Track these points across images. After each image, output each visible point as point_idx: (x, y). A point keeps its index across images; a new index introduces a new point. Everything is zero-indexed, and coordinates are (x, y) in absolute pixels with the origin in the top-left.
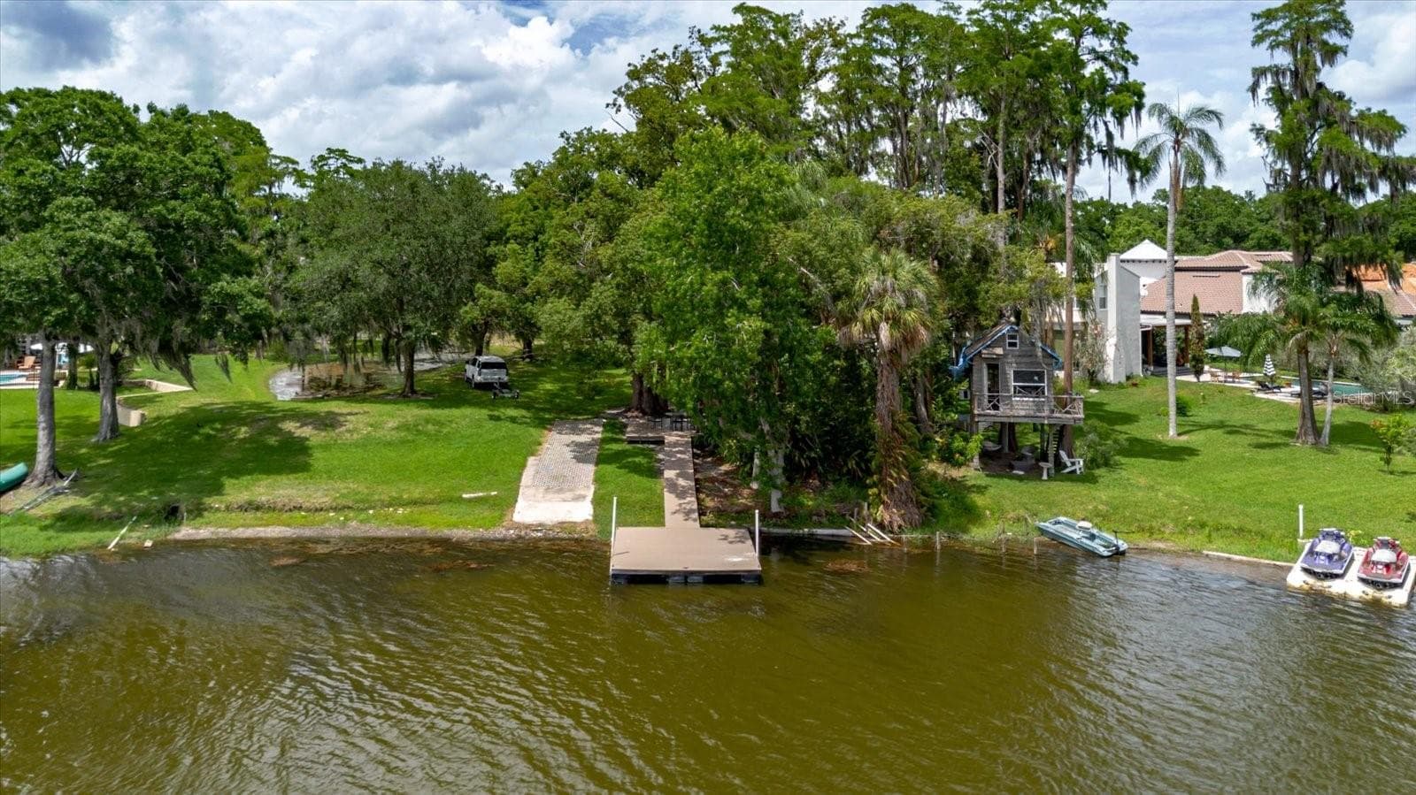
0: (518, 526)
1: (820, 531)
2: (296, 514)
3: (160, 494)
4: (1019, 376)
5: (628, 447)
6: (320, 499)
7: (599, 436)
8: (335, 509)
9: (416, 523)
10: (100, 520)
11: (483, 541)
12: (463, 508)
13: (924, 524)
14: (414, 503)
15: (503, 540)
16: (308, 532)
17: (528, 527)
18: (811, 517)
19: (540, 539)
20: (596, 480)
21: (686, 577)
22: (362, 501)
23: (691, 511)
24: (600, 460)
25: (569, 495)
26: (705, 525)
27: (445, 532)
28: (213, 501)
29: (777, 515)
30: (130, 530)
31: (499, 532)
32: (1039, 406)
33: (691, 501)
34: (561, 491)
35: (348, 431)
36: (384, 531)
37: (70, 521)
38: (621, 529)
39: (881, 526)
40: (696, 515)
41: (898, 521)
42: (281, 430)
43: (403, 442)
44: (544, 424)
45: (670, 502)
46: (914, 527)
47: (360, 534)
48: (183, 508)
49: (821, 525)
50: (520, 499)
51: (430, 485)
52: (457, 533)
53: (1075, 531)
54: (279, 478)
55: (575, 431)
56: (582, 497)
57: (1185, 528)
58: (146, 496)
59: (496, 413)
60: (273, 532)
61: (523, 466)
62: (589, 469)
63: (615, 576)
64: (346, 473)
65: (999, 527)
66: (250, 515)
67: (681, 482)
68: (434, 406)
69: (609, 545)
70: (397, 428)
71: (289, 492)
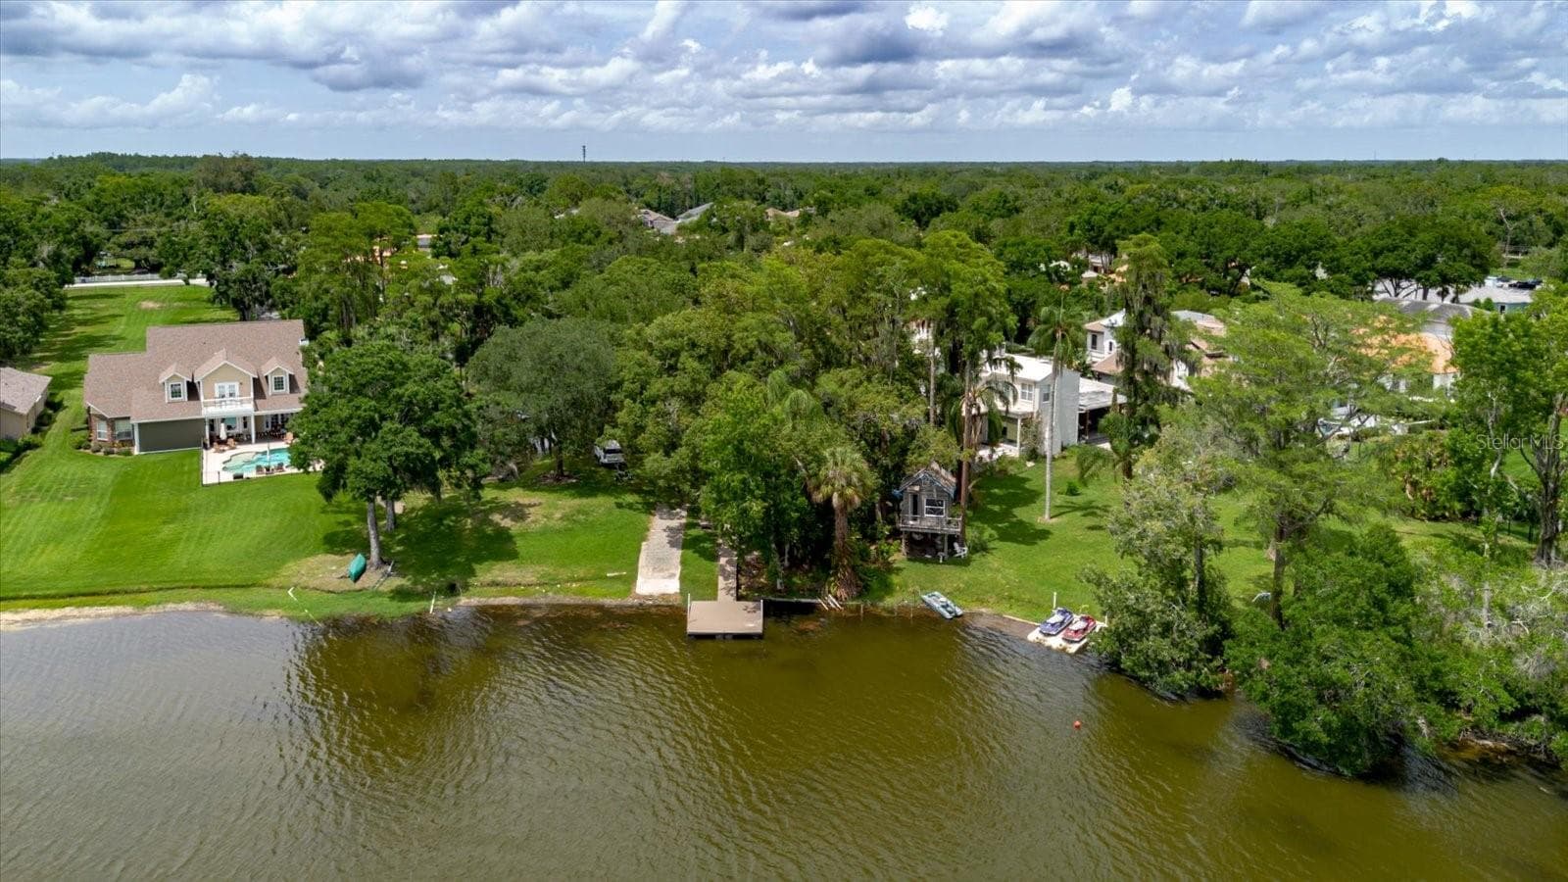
0: (639, 597)
1: (803, 600)
2: (518, 588)
3: (444, 576)
4: (929, 502)
5: (702, 532)
6: (531, 578)
7: (684, 521)
8: (539, 585)
9: (583, 593)
10: (418, 594)
11: (621, 607)
12: (608, 584)
13: (860, 595)
14: (581, 580)
15: (631, 607)
16: (528, 601)
17: (645, 597)
18: (800, 592)
19: (651, 606)
20: (683, 563)
21: (724, 635)
22: (553, 580)
23: (732, 588)
24: (684, 547)
25: (667, 573)
26: (739, 598)
27: (601, 601)
28: (471, 580)
29: (780, 591)
30: (437, 600)
31: (630, 601)
32: (939, 521)
33: (732, 583)
34: (662, 570)
35: (533, 522)
36: (567, 600)
37: (401, 594)
38: (694, 603)
39: (836, 597)
40: (733, 592)
41: (844, 595)
42: (492, 521)
43: (567, 530)
44: (650, 508)
45: (721, 582)
46: (853, 599)
47: (555, 602)
48: (458, 585)
49: (804, 596)
50: (639, 577)
51: (589, 566)
52: (609, 601)
53: (938, 601)
54: (505, 564)
55: (671, 517)
56: (672, 576)
57: (1001, 599)
58: (435, 578)
59: (620, 501)
60: (510, 600)
61: (639, 551)
62: (677, 553)
63: (690, 635)
64: (541, 559)
65: (900, 598)
66: (494, 589)
67: (729, 568)
68: (581, 495)
69: (686, 611)
70: (561, 518)
71: (514, 574)
